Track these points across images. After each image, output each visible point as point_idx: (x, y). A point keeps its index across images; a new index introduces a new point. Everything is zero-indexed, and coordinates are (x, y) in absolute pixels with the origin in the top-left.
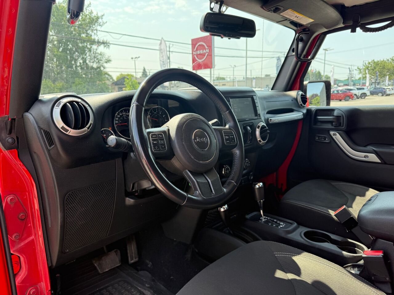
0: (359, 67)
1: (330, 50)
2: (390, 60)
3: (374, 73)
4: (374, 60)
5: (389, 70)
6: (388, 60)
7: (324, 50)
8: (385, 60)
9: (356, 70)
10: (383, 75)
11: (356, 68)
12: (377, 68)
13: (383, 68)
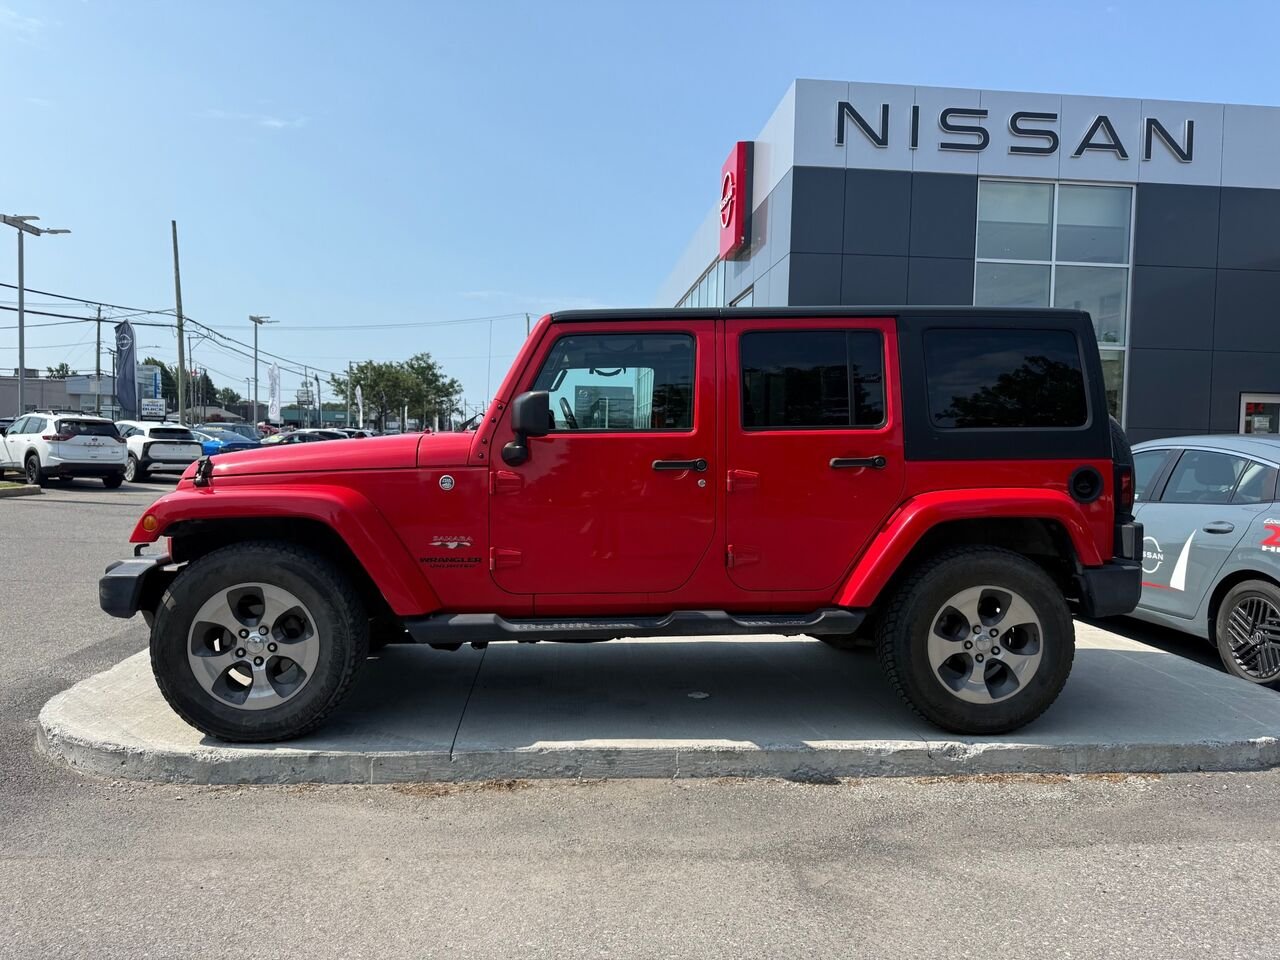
0: (337, 377)
1: (268, 322)
2: (406, 366)
3: (374, 396)
4: (371, 362)
5: (408, 389)
6: (402, 367)
7: (252, 318)
8: (394, 364)
9: (328, 382)
10: (396, 403)
11: (329, 378)
12: (382, 385)
13: (394, 386)
